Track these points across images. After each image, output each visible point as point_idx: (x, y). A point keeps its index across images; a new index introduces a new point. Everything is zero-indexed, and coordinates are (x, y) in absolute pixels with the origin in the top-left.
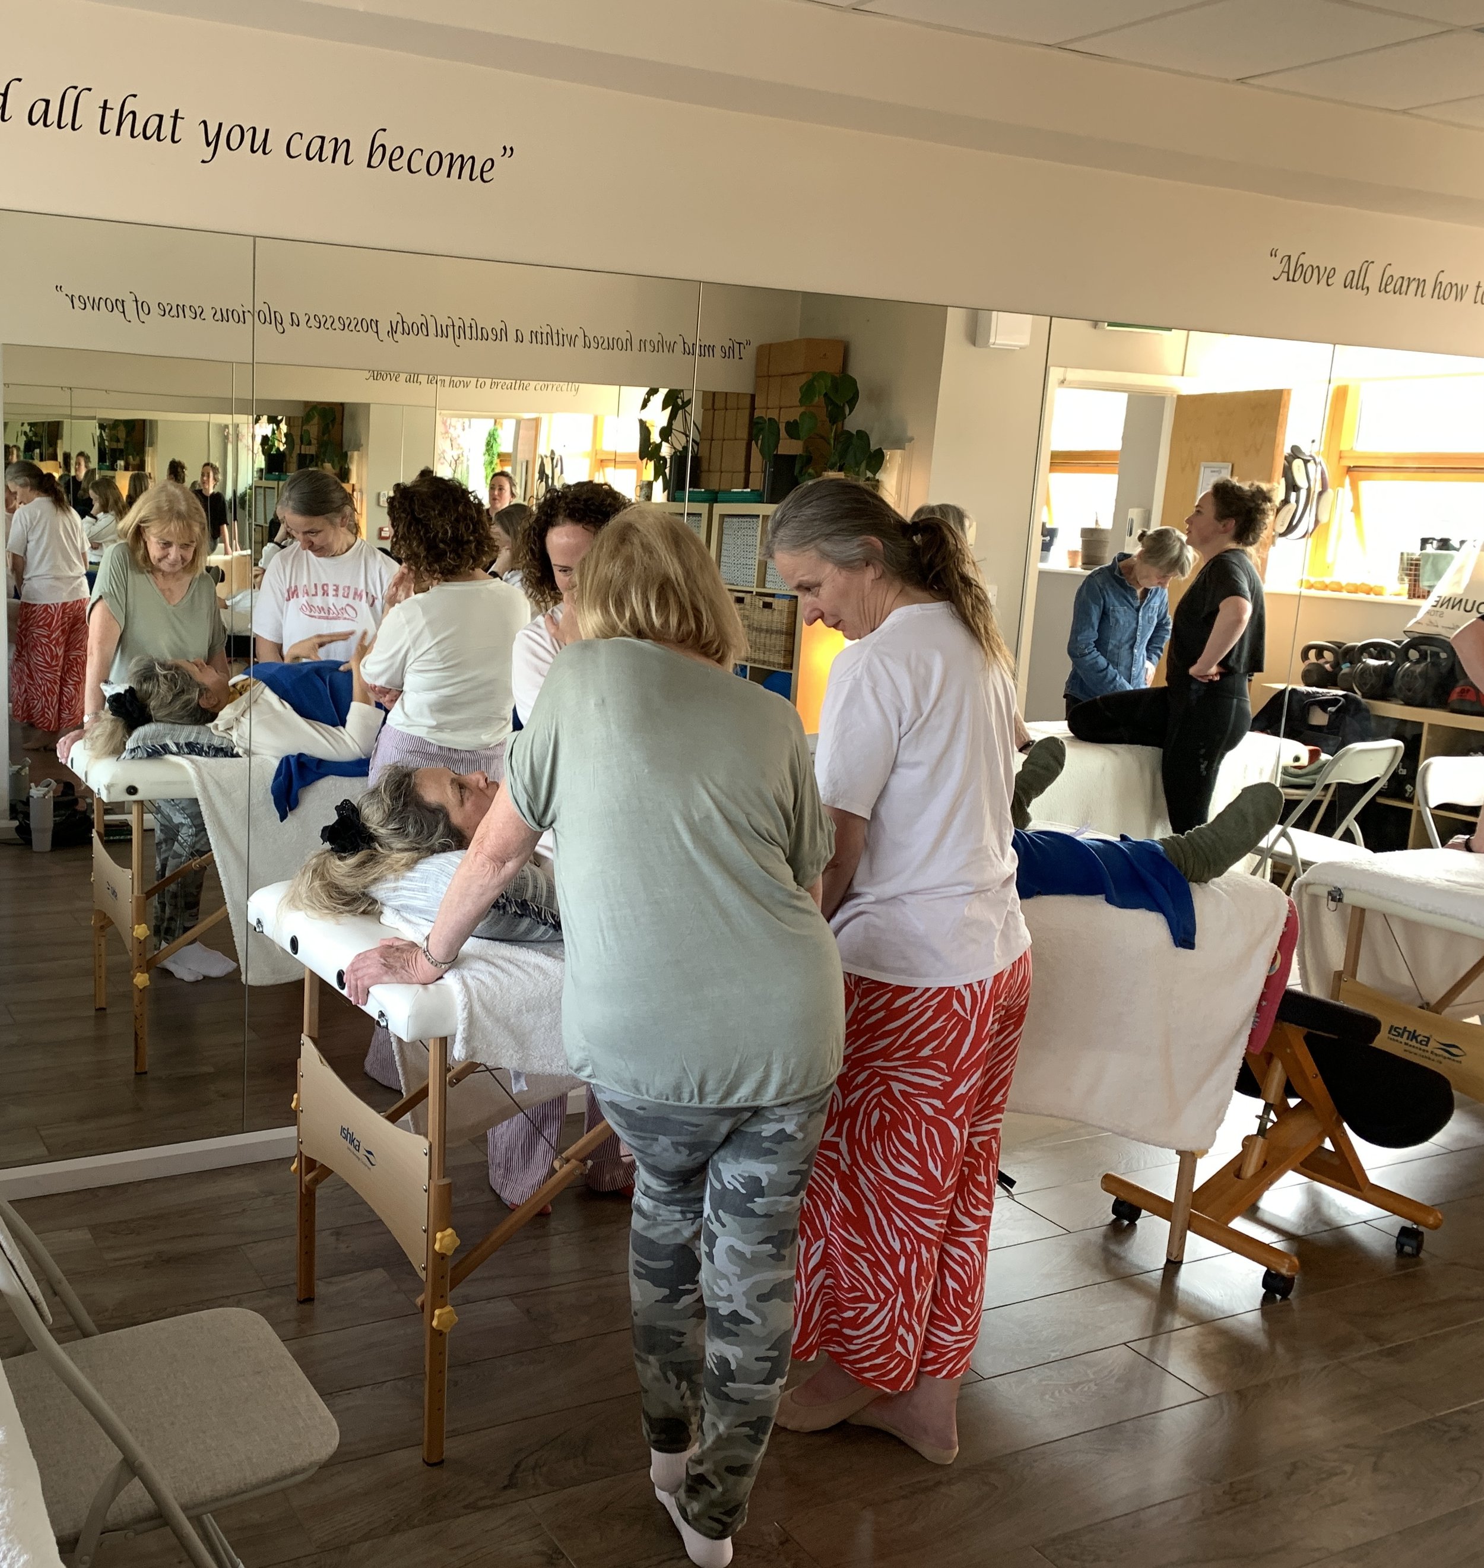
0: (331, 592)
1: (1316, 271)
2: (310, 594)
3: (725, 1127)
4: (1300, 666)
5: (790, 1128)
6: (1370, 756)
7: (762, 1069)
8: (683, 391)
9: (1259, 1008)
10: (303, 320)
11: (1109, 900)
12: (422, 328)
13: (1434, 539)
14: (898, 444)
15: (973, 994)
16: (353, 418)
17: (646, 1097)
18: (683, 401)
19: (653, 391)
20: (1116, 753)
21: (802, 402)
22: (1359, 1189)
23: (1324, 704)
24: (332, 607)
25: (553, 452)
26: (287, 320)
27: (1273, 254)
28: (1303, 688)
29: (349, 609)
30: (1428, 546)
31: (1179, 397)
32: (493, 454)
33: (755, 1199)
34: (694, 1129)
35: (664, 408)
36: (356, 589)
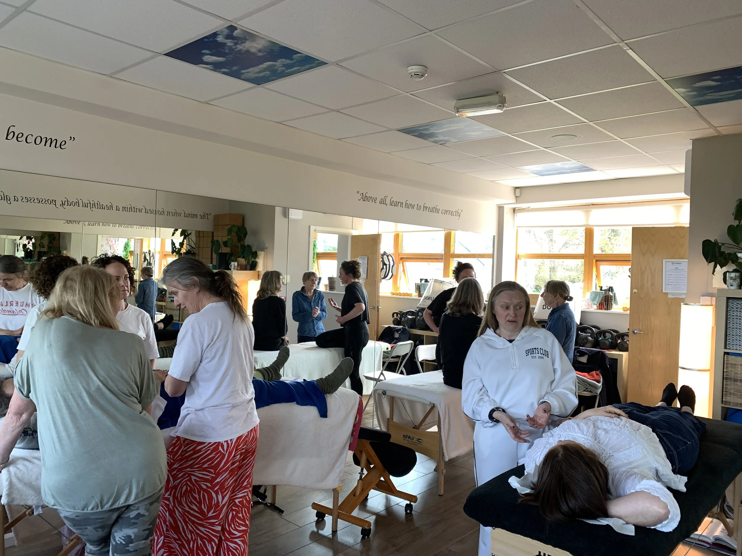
0: (14, 304)
1: (371, 198)
2: (4, 305)
3: (115, 516)
4: (392, 319)
5: (142, 511)
6: (403, 346)
7: (128, 489)
8: (187, 230)
9: (352, 434)
10: (20, 199)
11: (298, 404)
12: (77, 203)
13: (423, 279)
14: (263, 249)
15: (228, 444)
16: (64, 238)
17: (78, 511)
18: (188, 234)
19: (176, 230)
20: (330, 351)
21: (228, 235)
22: (393, 493)
23: (398, 331)
24: (15, 311)
25: (149, 251)
26: (12, 199)
27: (358, 192)
28: (392, 326)
29: (23, 311)
30: (422, 281)
31: (352, 236)
32: (127, 251)
33: (129, 545)
34: (101, 520)
35: (181, 236)
36: (27, 303)
